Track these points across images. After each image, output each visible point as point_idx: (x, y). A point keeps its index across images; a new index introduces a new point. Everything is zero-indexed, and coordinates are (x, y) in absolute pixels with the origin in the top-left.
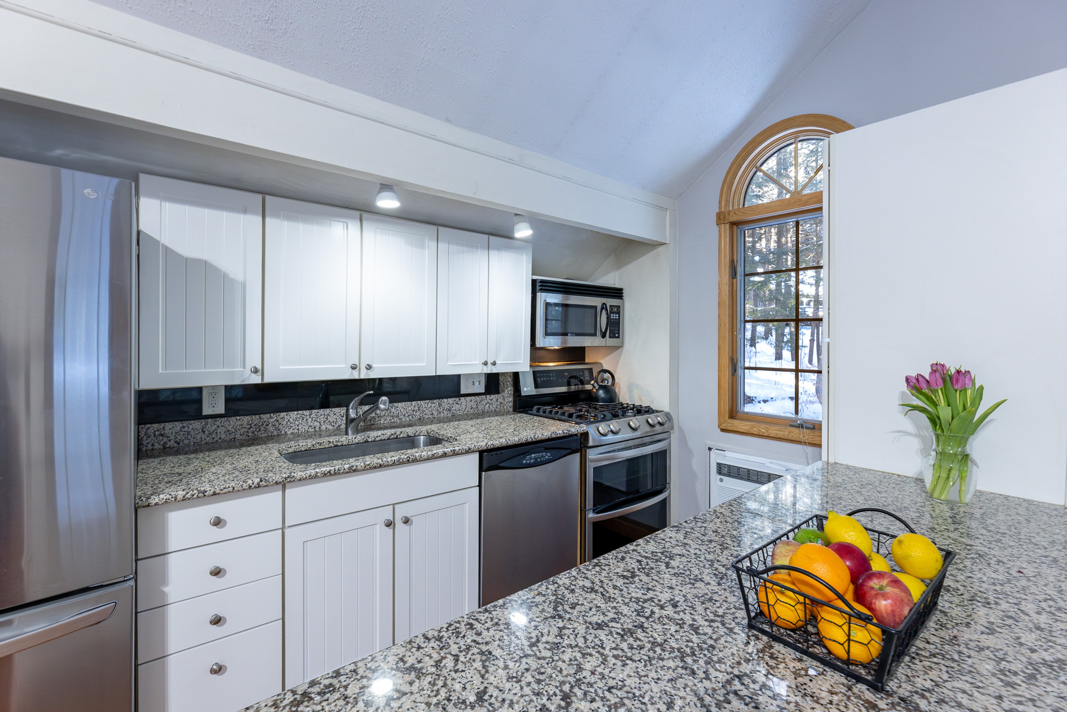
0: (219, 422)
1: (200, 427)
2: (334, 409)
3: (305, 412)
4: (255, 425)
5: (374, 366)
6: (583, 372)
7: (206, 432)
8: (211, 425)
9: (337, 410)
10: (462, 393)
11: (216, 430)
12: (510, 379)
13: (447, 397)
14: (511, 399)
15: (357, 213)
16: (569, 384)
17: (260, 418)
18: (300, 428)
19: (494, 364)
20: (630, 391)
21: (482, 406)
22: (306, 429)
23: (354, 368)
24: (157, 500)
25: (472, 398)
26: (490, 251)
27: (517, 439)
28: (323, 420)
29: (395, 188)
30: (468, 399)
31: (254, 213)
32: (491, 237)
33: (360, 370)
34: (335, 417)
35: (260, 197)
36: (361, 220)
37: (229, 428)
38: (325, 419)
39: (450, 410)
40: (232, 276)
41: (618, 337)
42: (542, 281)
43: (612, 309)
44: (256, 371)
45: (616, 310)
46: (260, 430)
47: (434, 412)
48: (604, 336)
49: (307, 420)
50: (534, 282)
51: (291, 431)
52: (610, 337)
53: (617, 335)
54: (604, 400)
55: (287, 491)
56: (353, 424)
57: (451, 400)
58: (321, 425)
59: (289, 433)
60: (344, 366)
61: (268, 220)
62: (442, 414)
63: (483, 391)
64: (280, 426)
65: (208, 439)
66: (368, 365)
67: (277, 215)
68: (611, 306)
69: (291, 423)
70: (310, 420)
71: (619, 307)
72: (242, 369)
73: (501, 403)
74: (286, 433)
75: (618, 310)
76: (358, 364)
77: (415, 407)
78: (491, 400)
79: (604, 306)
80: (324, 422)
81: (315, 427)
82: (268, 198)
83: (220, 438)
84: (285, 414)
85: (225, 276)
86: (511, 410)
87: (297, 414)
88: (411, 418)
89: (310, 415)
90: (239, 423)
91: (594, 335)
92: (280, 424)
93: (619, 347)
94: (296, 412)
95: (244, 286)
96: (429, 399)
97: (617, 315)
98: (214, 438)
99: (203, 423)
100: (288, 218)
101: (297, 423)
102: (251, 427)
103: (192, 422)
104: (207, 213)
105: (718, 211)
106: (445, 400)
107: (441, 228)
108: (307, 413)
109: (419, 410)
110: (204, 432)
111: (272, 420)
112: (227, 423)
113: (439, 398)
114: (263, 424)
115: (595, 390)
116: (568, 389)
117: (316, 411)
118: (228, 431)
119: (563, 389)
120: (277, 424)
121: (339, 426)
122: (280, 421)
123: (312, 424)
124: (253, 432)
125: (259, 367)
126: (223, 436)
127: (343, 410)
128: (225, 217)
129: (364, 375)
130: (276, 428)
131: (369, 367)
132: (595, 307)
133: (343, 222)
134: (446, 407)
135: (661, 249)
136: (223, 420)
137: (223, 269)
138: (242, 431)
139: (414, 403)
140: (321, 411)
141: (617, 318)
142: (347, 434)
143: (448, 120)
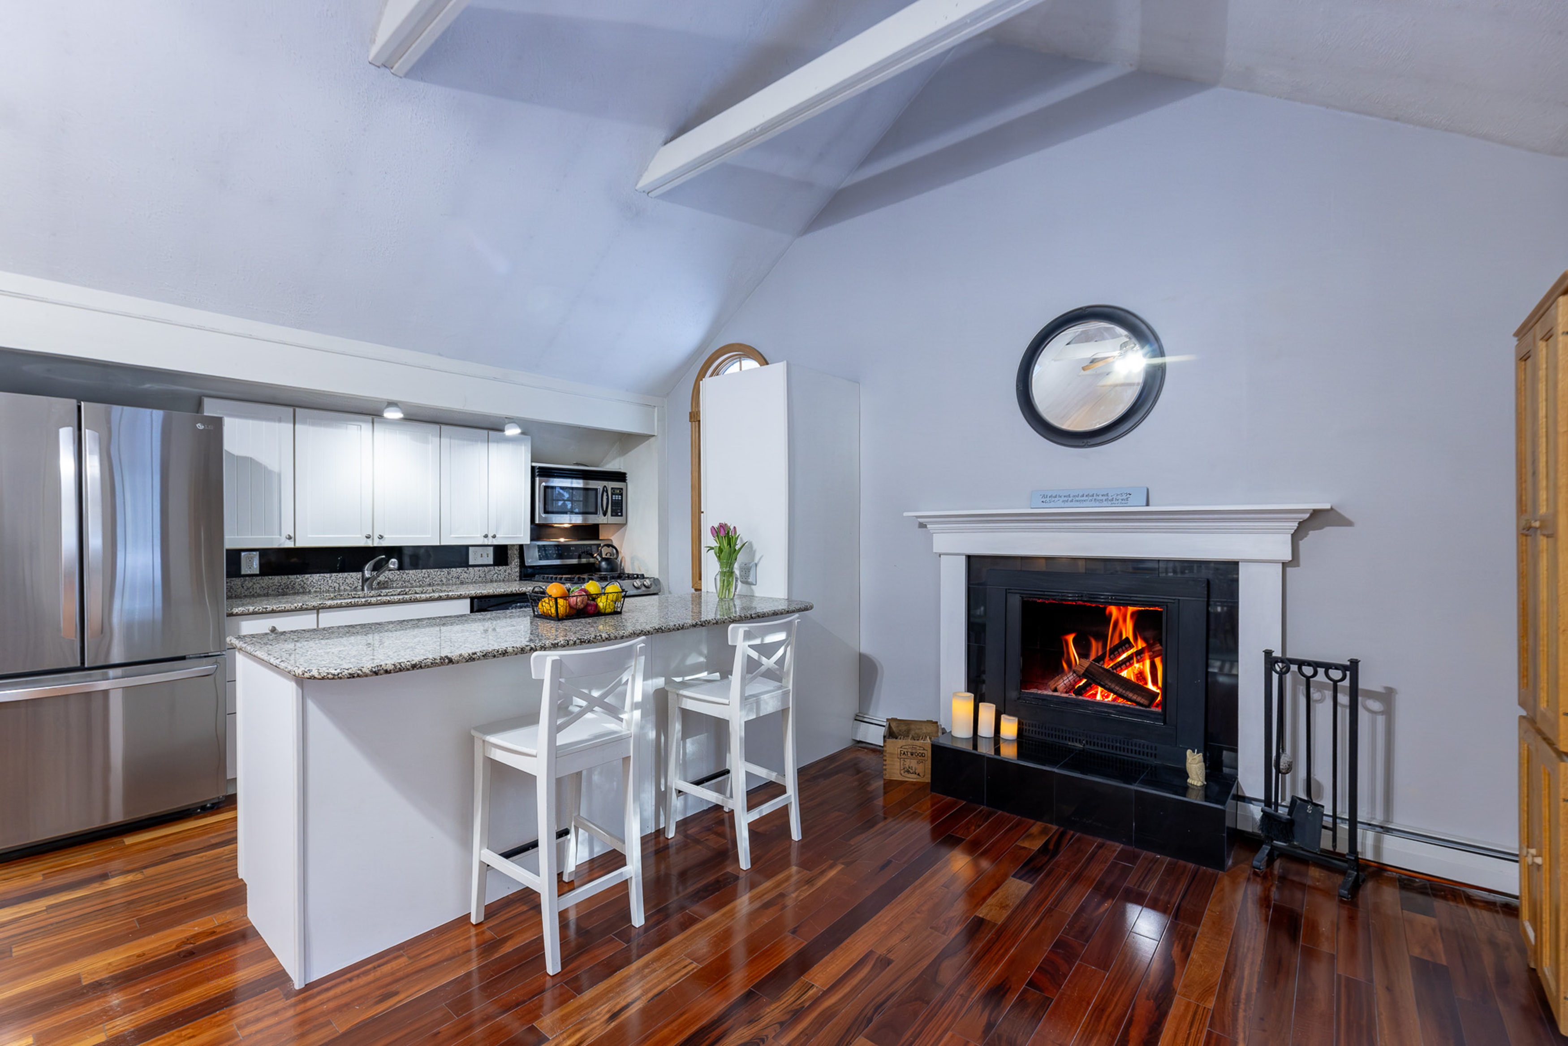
0: (255, 579)
1: (240, 583)
2: (351, 574)
3: (326, 575)
4: (284, 584)
5: (385, 536)
6: (591, 547)
7: (245, 587)
8: (248, 583)
9: (354, 574)
10: (470, 564)
11: (252, 586)
12: (516, 553)
13: (455, 567)
14: (518, 569)
15: (370, 418)
16: (580, 557)
17: (288, 578)
18: (322, 587)
19: (494, 537)
20: (633, 563)
21: (491, 576)
22: (327, 588)
23: (368, 537)
24: (237, 611)
25: (481, 568)
26: (489, 444)
27: (503, 590)
28: (341, 582)
29: (399, 404)
30: (476, 569)
31: (286, 421)
32: (491, 433)
33: (373, 539)
34: (353, 579)
35: (291, 410)
36: (373, 423)
37: (263, 585)
38: (343, 581)
39: (458, 578)
40: (270, 468)
41: (622, 515)
42: (540, 468)
43: (614, 491)
44: (290, 538)
45: (618, 491)
46: (288, 588)
47: (443, 579)
48: (605, 514)
49: (328, 581)
50: (533, 468)
51: (314, 589)
52: (612, 515)
53: (619, 514)
54: (606, 570)
55: (320, 615)
56: (368, 582)
57: (459, 570)
58: (340, 586)
59: (312, 591)
60: (360, 536)
61: (297, 426)
62: (451, 581)
63: (492, 563)
64: (305, 585)
65: (246, 593)
66: (380, 535)
67: (304, 422)
68: (612, 488)
69: (314, 583)
70: (330, 581)
71: (622, 489)
72: (279, 537)
73: (509, 574)
74: (310, 591)
75: (620, 491)
76: (371, 535)
77: (425, 574)
78: (500, 571)
79: (605, 489)
80: (343, 583)
81: (335, 587)
82: (297, 410)
83: (256, 592)
84: (309, 575)
85: (265, 468)
86: (518, 579)
87: (319, 576)
88: (421, 583)
89: (330, 577)
90: (271, 581)
91: (596, 513)
92: (305, 583)
93: (624, 525)
94: (318, 575)
95: (279, 475)
96: (439, 568)
97: (620, 496)
98: (251, 592)
99: (243, 580)
100: (313, 424)
101: (319, 583)
102: (281, 585)
103: (234, 579)
104: (250, 423)
105: (690, 411)
106: (454, 569)
107: (443, 427)
108: (328, 575)
109: (429, 576)
110: (243, 587)
111: (298, 580)
112: (261, 581)
113: (448, 568)
114: (290, 583)
115: (597, 562)
116: (579, 561)
117: (336, 574)
118: (262, 587)
119: (574, 561)
120: (302, 583)
121: (356, 587)
122: (305, 581)
123: (332, 585)
124: (282, 589)
125: (292, 535)
126: (258, 591)
127: (359, 575)
128: (264, 425)
129: (377, 543)
130: (302, 587)
131: (381, 537)
132: (596, 490)
133: (358, 425)
134: (455, 575)
135: (652, 439)
136: (258, 578)
137: (263, 463)
138: (274, 588)
139: (424, 571)
140: (340, 575)
141: (620, 499)
142: (363, 590)
143: (440, 355)
